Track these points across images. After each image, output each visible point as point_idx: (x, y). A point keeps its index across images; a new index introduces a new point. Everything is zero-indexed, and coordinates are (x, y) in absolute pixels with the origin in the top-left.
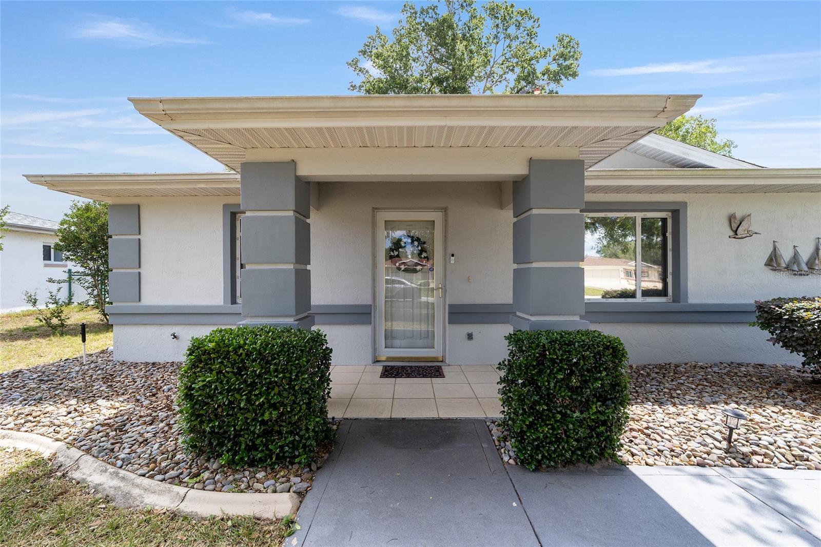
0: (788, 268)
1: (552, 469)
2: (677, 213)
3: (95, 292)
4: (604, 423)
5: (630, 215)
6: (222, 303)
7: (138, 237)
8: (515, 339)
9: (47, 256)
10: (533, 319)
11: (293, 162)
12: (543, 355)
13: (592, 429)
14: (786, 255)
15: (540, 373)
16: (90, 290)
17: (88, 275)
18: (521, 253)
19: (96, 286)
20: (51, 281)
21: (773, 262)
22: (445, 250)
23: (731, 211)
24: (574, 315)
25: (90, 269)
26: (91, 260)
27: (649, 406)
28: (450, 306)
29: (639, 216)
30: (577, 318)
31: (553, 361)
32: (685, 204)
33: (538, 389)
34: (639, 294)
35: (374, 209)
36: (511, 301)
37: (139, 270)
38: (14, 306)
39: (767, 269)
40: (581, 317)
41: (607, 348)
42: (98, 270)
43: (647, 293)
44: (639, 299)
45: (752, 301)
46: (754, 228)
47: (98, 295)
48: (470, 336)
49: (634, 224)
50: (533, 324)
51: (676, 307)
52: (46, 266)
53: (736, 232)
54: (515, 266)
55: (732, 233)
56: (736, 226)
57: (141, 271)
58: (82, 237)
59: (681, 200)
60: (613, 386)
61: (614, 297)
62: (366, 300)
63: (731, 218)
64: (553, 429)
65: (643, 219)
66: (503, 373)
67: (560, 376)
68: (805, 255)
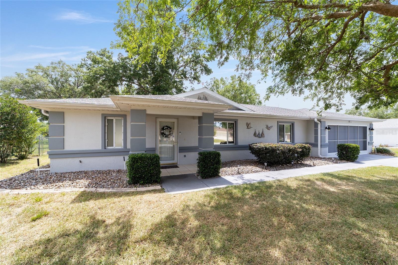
0: (258, 136)
1: (208, 178)
2: (236, 122)
4: (217, 168)
5: (226, 122)
6: (101, 149)
7: (63, 124)
8: (200, 154)
10: (203, 149)
11: (145, 110)
12: (206, 156)
13: (214, 169)
14: (257, 133)
15: (205, 160)
18: (200, 134)
21: (255, 135)
22: (178, 131)
23: (247, 122)
24: (212, 148)
27: (227, 168)
28: (179, 147)
29: (228, 122)
30: (212, 149)
31: (208, 157)
32: (237, 120)
33: (205, 162)
34: (228, 143)
35: (156, 117)
36: (198, 145)
37: (63, 137)
39: (254, 136)
40: (213, 149)
41: (217, 154)
43: (230, 142)
44: (228, 144)
45: (248, 144)
46: (251, 126)
48: (185, 156)
49: (227, 124)
50: (203, 150)
51: (236, 146)
53: (248, 127)
54: (199, 137)
55: (247, 127)
56: (248, 126)
57: (65, 137)
59: (236, 119)
60: (218, 161)
61: (223, 144)
62: (154, 146)
63: (247, 124)
64: (208, 170)
65: (229, 123)
66: (198, 161)
67: (209, 160)
68: (261, 133)
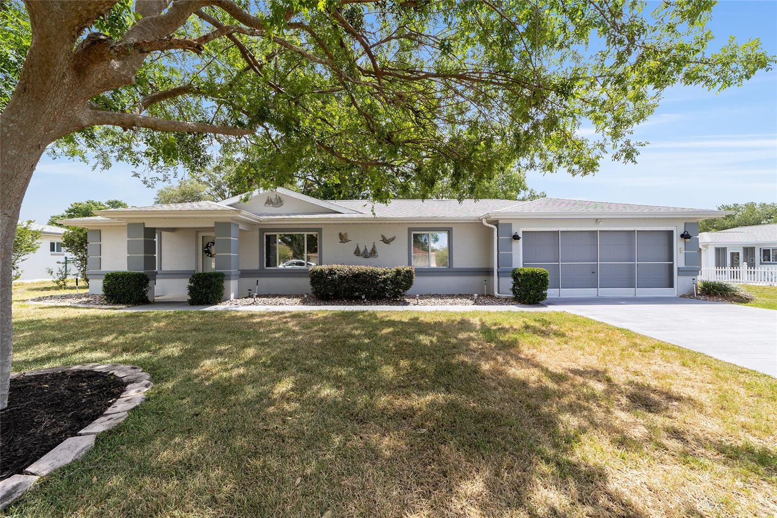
0: (362, 255)
2: (319, 232)
3: (82, 269)
5: (302, 233)
7: (100, 243)
9: (52, 249)
11: (144, 223)
14: (362, 250)
16: (79, 268)
17: (78, 260)
19: (82, 266)
20: (59, 263)
21: (357, 252)
25: (79, 256)
26: (79, 251)
29: (306, 233)
32: (321, 229)
34: (306, 265)
35: (197, 232)
37: (100, 257)
38: (33, 279)
39: (354, 255)
42: (84, 257)
46: (349, 239)
47: (84, 270)
52: (52, 255)
53: (342, 240)
56: (343, 238)
58: (75, 240)
59: (320, 227)
63: (340, 235)
65: (307, 235)
68: (369, 250)
